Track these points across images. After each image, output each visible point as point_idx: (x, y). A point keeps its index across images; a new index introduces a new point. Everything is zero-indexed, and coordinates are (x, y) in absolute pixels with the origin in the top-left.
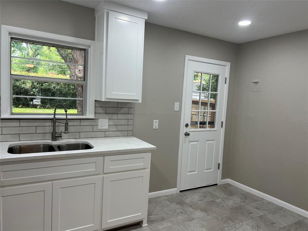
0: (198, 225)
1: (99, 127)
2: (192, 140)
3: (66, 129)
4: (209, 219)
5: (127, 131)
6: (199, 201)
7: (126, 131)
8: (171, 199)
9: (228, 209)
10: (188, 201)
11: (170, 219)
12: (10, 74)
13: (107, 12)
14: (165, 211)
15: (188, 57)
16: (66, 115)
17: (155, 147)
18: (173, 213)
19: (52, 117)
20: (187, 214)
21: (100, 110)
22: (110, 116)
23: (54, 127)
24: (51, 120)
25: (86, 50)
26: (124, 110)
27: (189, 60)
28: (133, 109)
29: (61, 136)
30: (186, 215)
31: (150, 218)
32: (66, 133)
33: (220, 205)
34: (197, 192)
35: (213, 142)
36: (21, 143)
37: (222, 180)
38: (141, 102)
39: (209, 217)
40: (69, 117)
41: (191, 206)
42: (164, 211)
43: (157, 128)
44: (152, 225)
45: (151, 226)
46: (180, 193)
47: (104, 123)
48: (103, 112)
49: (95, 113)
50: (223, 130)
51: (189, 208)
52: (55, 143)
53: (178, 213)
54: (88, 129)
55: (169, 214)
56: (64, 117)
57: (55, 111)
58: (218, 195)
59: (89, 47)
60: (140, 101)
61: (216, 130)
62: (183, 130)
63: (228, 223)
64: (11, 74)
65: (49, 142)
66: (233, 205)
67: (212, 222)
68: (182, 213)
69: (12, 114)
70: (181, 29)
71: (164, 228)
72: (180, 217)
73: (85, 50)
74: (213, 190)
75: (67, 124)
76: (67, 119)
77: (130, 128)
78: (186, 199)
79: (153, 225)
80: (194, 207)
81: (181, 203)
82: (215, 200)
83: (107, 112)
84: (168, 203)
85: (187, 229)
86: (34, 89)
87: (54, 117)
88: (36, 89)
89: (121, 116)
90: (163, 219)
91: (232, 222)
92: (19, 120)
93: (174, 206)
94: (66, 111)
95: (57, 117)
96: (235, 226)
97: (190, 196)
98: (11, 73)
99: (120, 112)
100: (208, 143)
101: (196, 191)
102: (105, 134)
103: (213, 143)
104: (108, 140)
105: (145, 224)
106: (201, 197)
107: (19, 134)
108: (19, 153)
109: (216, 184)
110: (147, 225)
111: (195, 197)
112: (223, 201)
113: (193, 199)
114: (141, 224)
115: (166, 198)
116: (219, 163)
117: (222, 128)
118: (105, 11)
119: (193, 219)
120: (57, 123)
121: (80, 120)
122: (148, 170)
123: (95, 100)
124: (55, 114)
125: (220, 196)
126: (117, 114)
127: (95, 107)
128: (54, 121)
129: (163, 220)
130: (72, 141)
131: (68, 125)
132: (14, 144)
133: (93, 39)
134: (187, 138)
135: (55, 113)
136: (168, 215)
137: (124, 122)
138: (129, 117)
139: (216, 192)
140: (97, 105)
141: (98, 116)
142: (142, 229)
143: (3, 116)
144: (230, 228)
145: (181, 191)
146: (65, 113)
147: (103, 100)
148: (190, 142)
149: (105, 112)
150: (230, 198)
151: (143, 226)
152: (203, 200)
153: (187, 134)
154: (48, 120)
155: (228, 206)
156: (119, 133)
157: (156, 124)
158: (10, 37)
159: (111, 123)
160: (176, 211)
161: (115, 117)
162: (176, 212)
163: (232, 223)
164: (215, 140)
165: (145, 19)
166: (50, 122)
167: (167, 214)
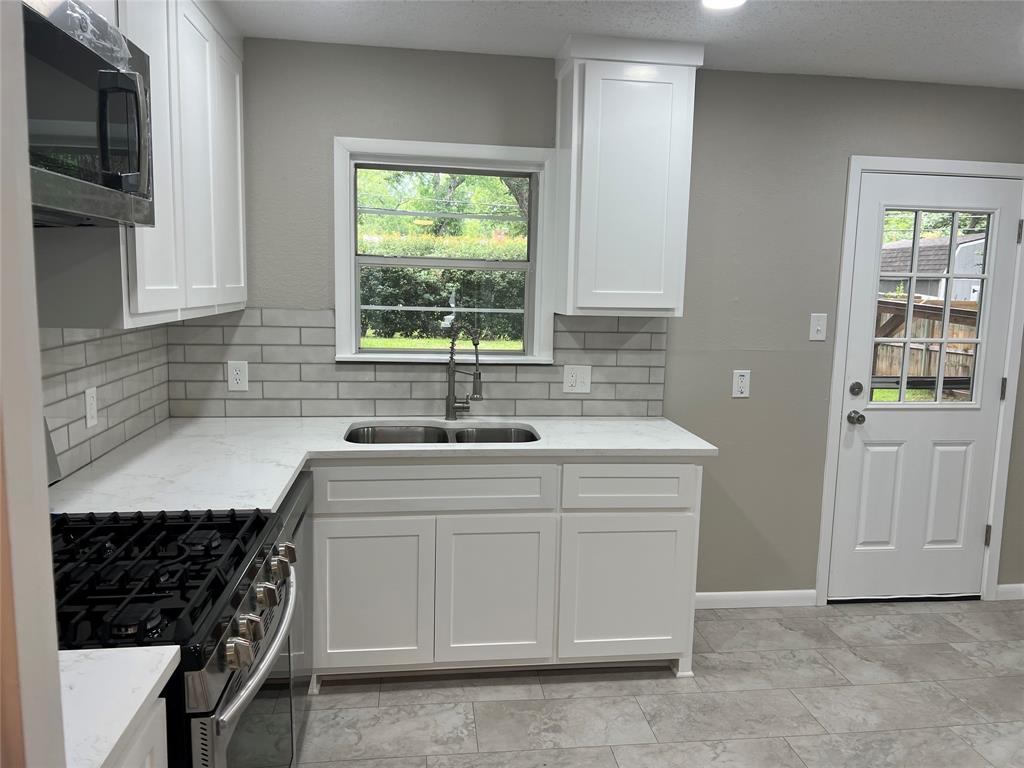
0: (859, 702)
1: (566, 388)
2: (874, 439)
3: (477, 389)
4: (904, 693)
5: (645, 400)
6: (886, 637)
7: (643, 400)
8: (790, 619)
9: (990, 675)
10: (846, 632)
11: (768, 673)
12: (353, 254)
13: (580, 65)
14: (758, 649)
15: (858, 162)
16: (477, 353)
17: (715, 448)
18: (784, 657)
19: (446, 358)
20: (830, 666)
21: (569, 341)
22: (597, 356)
23: (451, 382)
24: (444, 367)
25: (534, 175)
26: (635, 340)
27: (864, 171)
28: (664, 337)
29: (468, 408)
30: (827, 671)
31: (706, 658)
32: (476, 399)
33: (963, 661)
34: (892, 613)
35: (964, 448)
36: (378, 422)
37: (1001, 586)
38: (681, 315)
39: (905, 688)
40: (483, 359)
41: (851, 648)
42: (755, 647)
43: (746, 394)
44: (707, 677)
45: (702, 679)
46: (829, 606)
47: (579, 377)
48: (577, 346)
49: (554, 349)
50: (1006, 410)
51: (845, 651)
52: (453, 425)
53: (801, 661)
54: (534, 391)
55: (769, 660)
56: (472, 358)
57: (453, 344)
58: (967, 630)
59: (541, 166)
60: (679, 313)
61: (978, 409)
62: (841, 403)
63: (971, 715)
64: (357, 255)
65: (440, 421)
66: (1017, 668)
67: (913, 703)
68: (815, 661)
69: (360, 350)
70: (833, 75)
71: (742, 691)
72: (804, 672)
73: (529, 175)
74: (956, 615)
75: (478, 376)
76: (477, 364)
77: (658, 393)
78: (841, 626)
79: (710, 678)
80: (865, 651)
81: (821, 635)
82: (951, 644)
83: (587, 347)
84: (776, 627)
85: (817, 707)
86: (451, 285)
87: (452, 358)
88: (454, 282)
89: (627, 358)
90: (746, 668)
91: (987, 712)
92: (372, 366)
93: (794, 639)
94: (476, 345)
95: (457, 358)
96: (993, 728)
97: (863, 620)
98: (356, 252)
99: (626, 346)
100: (942, 453)
101: (888, 608)
102: (583, 408)
103: (966, 451)
104: (587, 425)
105: (685, 671)
106: (898, 628)
107: (375, 400)
108: (373, 442)
109: (977, 598)
110: (691, 673)
111: (878, 625)
112: (979, 649)
113: (869, 630)
114: (675, 670)
115: (776, 615)
116: (990, 523)
117: (1004, 403)
118: (577, 64)
119: (849, 684)
120: (457, 374)
121: (514, 367)
122: (694, 515)
123: (555, 314)
124: (452, 352)
125: (976, 635)
126: (617, 350)
127: (555, 332)
128: (451, 367)
129: (745, 670)
130: (495, 422)
131: (482, 380)
132: (363, 423)
133: (550, 143)
134: (856, 432)
135: (452, 348)
136: (765, 660)
137: (636, 375)
138: (654, 359)
139: (965, 621)
140: (561, 327)
141: (561, 356)
142: (674, 681)
143: (341, 356)
144: (972, 730)
145: (830, 602)
146: (474, 348)
147: (570, 312)
148: (866, 444)
149: (582, 347)
150: (1011, 644)
151: (679, 674)
152: (905, 638)
153: (856, 419)
154: (439, 367)
155: (994, 666)
156: (622, 406)
157: (741, 383)
158: (353, 163)
159: (599, 377)
160: (796, 653)
161: (611, 359)
162: (794, 656)
163: (985, 716)
164: (974, 443)
165: (697, 66)
166: (442, 371)
167: (762, 658)
